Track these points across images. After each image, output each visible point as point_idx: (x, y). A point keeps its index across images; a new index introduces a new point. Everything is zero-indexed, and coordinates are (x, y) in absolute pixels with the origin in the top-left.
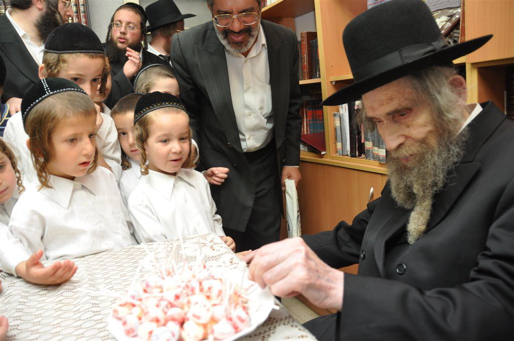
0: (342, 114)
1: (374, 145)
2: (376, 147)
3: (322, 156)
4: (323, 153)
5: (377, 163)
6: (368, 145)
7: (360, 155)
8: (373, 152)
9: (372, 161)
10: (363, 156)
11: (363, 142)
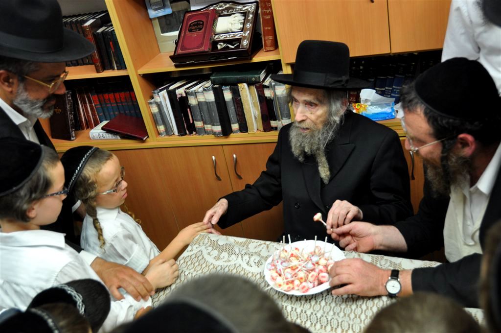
0: (161, 102)
1: (205, 123)
2: (208, 124)
3: (143, 141)
4: (144, 139)
5: (212, 136)
6: (199, 124)
7: (191, 133)
8: (206, 128)
9: (206, 136)
10: (194, 133)
11: (191, 122)
